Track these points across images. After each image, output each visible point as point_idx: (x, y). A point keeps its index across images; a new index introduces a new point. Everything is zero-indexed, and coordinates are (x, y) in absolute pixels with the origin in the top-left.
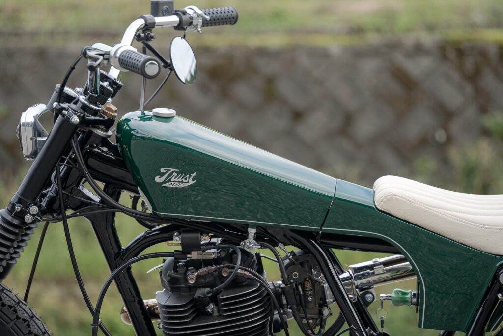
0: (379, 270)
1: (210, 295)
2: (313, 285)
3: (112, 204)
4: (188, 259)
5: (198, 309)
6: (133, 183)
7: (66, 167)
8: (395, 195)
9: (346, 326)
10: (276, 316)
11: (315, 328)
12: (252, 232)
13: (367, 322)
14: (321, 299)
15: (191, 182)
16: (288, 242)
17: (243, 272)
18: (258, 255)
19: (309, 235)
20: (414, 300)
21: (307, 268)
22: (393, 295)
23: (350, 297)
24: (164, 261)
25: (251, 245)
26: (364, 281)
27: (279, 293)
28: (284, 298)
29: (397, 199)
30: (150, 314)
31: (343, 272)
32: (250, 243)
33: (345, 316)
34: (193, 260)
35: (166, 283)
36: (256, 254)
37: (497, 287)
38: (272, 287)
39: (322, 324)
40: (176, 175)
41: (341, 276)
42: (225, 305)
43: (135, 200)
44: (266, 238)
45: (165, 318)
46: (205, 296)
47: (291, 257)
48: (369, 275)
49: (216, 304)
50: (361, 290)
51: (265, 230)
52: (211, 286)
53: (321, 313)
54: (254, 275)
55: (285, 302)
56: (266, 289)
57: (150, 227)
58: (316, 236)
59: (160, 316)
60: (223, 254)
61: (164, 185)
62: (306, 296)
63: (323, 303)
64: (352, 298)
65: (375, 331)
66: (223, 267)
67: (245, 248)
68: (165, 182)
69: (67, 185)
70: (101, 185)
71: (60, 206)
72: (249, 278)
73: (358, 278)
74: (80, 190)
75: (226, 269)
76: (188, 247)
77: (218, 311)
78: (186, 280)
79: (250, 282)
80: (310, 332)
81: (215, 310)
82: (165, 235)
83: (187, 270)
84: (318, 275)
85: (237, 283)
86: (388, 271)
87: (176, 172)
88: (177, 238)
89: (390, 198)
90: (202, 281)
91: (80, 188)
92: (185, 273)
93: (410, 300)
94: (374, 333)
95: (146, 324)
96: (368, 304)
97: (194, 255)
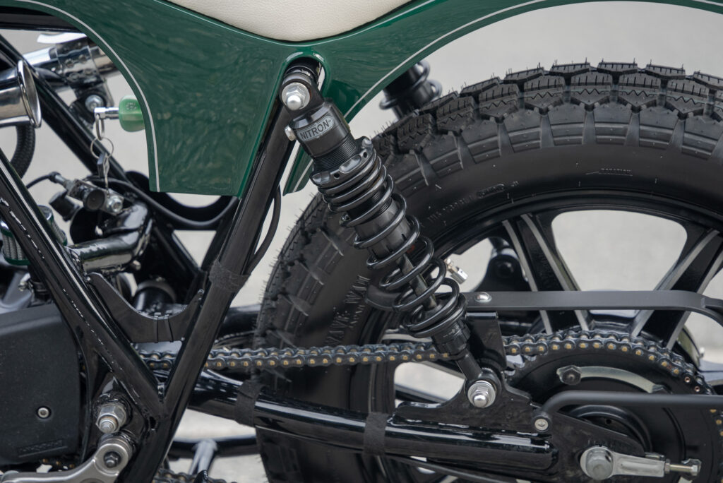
48: (87, 56)
50: (76, 88)
96: (92, 117)
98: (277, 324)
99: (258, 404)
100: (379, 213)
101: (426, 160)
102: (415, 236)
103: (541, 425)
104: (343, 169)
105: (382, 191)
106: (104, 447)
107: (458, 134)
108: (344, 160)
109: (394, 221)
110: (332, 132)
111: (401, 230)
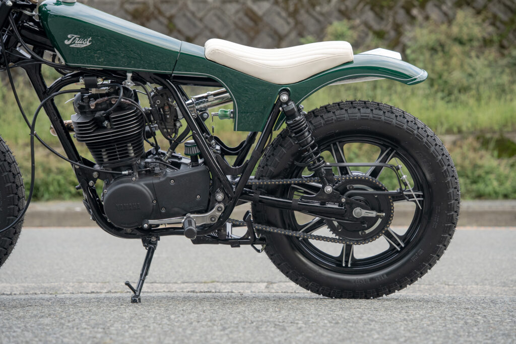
0: (211, 98)
1: (105, 115)
2: (170, 108)
3: (39, 59)
4: (90, 94)
5: (98, 124)
6: (51, 45)
7: (7, 36)
8: (218, 50)
9: (191, 133)
10: (147, 128)
11: (172, 134)
12: (129, 75)
13: (204, 130)
14: (175, 117)
15: (88, 44)
16: (153, 81)
17: (125, 101)
18: (134, 91)
19: (165, 76)
20: (232, 115)
21: (165, 98)
22: (219, 113)
23: (192, 115)
24: (75, 95)
25: (129, 84)
26: (202, 105)
27: (149, 114)
28: (152, 117)
29: (219, 52)
30: (68, 128)
31: (188, 100)
32: (128, 82)
33: (190, 127)
34: (93, 94)
35: (77, 109)
36: (133, 90)
37: (279, 104)
38: (144, 110)
39: (176, 132)
40: (78, 39)
41: (187, 103)
42: (115, 121)
43: (54, 56)
44: (139, 79)
45: (77, 130)
46: (102, 116)
47: (155, 91)
48: (204, 102)
49: (109, 121)
50: (201, 111)
51: (138, 74)
52: (105, 109)
53: (175, 125)
54: (132, 102)
55: (152, 119)
56: (140, 111)
57: (65, 74)
58: (169, 77)
59: (74, 129)
60: (112, 90)
61: (71, 46)
62: (165, 115)
63: (176, 119)
64: (194, 115)
65: (209, 135)
66: (112, 98)
67: (126, 86)
68: (71, 44)
69: (9, 47)
70: (31, 47)
71: (5, 60)
72: (129, 105)
73: (198, 104)
74: (17, 50)
75: (114, 99)
76: (89, 86)
77: (111, 126)
78: (89, 107)
79: (130, 107)
80: (169, 137)
81: (109, 124)
82: (74, 79)
83: (90, 100)
84: (173, 102)
85: (121, 107)
86: (216, 99)
87: (78, 37)
88: (82, 80)
89: (214, 52)
90: (100, 107)
92: (89, 102)
93: (229, 115)
94: (208, 136)
95: (66, 135)
96: (204, 119)
97: (93, 91)
98: (264, 175)
99: (260, 196)
100: (304, 134)
101: (312, 124)
102: (313, 141)
103: (343, 200)
104: (297, 119)
105: (305, 128)
106: (217, 205)
107: (322, 116)
109: (308, 136)
110: (293, 109)
111: (310, 139)
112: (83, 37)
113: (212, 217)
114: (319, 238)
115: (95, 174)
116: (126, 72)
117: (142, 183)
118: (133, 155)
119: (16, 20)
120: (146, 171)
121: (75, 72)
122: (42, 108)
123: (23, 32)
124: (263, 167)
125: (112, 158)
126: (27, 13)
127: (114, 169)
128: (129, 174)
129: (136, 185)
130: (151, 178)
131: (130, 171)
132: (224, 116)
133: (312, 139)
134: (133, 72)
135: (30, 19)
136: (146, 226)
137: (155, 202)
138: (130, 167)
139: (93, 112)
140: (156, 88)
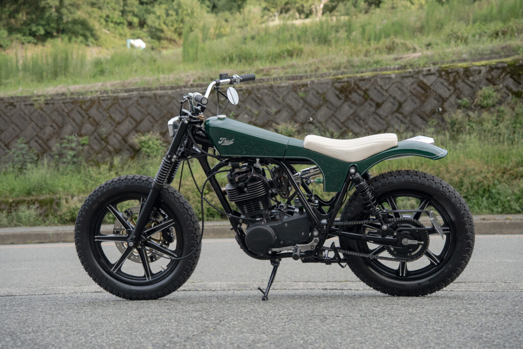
0: (311, 171)
1: (244, 184)
2: (284, 179)
3: (206, 153)
4: (235, 172)
5: (240, 190)
6: (212, 145)
11: (286, 195)
12: (258, 160)
14: (288, 184)
15: (232, 143)
16: (273, 163)
17: (255, 175)
19: (280, 160)
21: (281, 172)
22: (316, 180)
24: (227, 173)
25: (258, 165)
26: (306, 175)
27: (271, 183)
30: (224, 193)
31: (296, 173)
34: (237, 172)
36: (261, 169)
37: (350, 174)
38: (268, 181)
39: (289, 193)
41: (294, 175)
42: (250, 188)
44: (264, 162)
45: (229, 194)
46: (242, 185)
47: (274, 169)
48: (307, 173)
49: (247, 188)
50: (306, 179)
51: (263, 159)
52: (244, 181)
53: (288, 189)
54: (261, 176)
56: (266, 181)
57: (221, 161)
58: (282, 160)
59: (227, 194)
60: (248, 169)
62: (281, 183)
63: (288, 186)
65: (310, 193)
66: (248, 174)
67: (256, 167)
68: (222, 143)
69: (188, 147)
70: (201, 146)
71: (186, 155)
72: (258, 178)
73: (304, 174)
76: (234, 167)
77: (248, 191)
78: (235, 180)
79: (260, 179)
80: (284, 197)
82: (226, 164)
83: (235, 176)
84: (286, 175)
85: (254, 179)
86: (315, 171)
87: (226, 139)
88: (230, 164)
89: (309, 143)
90: (241, 180)
91: (194, 148)
93: (322, 182)
94: (309, 195)
95: (223, 197)
96: (308, 184)
97: (237, 170)
99: (342, 232)
100: (367, 192)
101: (373, 186)
103: (395, 234)
104: (361, 184)
105: (367, 189)
106: (315, 239)
107: (379, 181)
108: (361, 182)
109: (369, 194)
110: (359, 177)
111: (370, 196)
112: (229, 139)
113: (312, 246)
114: (382, 258)
115: (241, 221)
116: (256, 158)
117: (268, 226)
118: (262, 208)
119: (192, 131)
120: (272, 218)
121: (227, 159)
122: (208, 181)
123: (196, 137)
124: (344, 214)
125: (250, 210)
126: (198, 126)
127: (251, 217)
128: (261, 220)
129: (264, 227)
130: (273, 222)
131: (261, 218)
132: (319, 182)
133: (372, 196)
134: (260, 158)
135: (200, 129)
136: (270, 252)
137: (276, 237)
138: (261, 216)
139: (238, 183)
140: (275, 167)
